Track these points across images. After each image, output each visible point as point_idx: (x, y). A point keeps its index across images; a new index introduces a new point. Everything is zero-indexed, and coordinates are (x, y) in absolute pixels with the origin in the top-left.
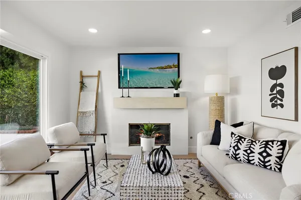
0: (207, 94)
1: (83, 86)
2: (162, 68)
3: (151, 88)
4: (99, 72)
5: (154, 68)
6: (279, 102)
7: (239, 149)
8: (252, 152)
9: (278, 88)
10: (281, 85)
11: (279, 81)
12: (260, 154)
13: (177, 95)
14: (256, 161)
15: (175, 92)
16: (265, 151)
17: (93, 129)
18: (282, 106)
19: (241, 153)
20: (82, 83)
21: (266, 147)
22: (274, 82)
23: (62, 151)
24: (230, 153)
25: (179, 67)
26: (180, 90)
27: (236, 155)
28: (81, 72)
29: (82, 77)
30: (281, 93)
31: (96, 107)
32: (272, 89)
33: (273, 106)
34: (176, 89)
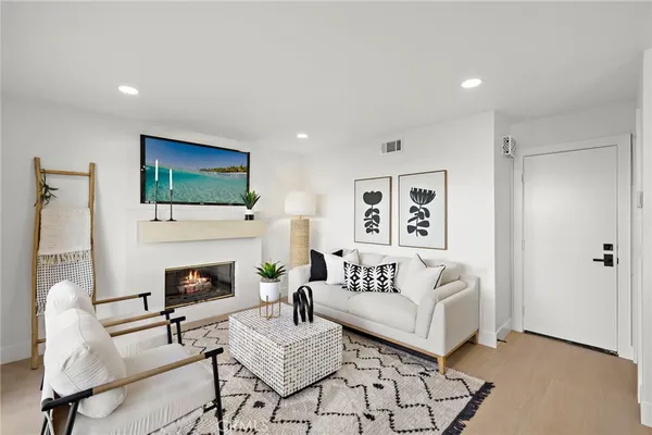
0: (289, 216)
1: (44, 194)
2: (224, 171)
3: (205, 204)
4: (93, 166)
5: (209, 170)
6: (375, 227)
7: (358, 278)
8: (371, 279)
9: (374, 213)
10: (377, 211)
11: (375, 207)
12: (379, 279)
13: (250, 217)
14: (376, 286)
16: (382, 276)
18: (377, 231)
19: (361, 281)
21: (382, 272)
22: (370, 206)
24: (349, 285)
26: (255, 210)
27: (355, 285)
28: (37, 161)
29: (40, 172)
30: (377, 218)
31: (92, 241)
32: (367, 214)
33: (368, 231)
34: (249, 208)
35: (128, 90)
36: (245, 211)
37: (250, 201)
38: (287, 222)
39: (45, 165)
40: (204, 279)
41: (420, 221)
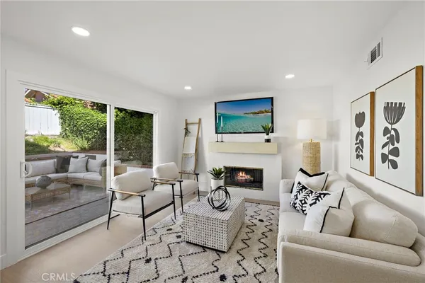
0: (301, 141)
1: (187, 132)
2: (256, 113)
3: (245, 133)
4: (200, 120)
5: (249, 113)
6: (361, 153)
9: (360, 138)
10: (362, 135)
11: (361, 130)
13: (268, 141)
15: (267, 137)
17: (193, 169)
18: (362, 157)
20: (186, 129)
22: (358, 130)
23: (162, 184)
25: (272, 112)
26: (271, 136)
27: (295, 204)
28: (186, 120)
29: (187, 124)
30: (362, 143)
31: (196, 150)
32: (357, 138)
33: (357, 156)
34: (268, 134)
35: (188, 88)
36: (265, 137)
37: (269, 130)
38: (302, 145)
39: (188, 122)
40: (249, 177)
41: (391, 147)
